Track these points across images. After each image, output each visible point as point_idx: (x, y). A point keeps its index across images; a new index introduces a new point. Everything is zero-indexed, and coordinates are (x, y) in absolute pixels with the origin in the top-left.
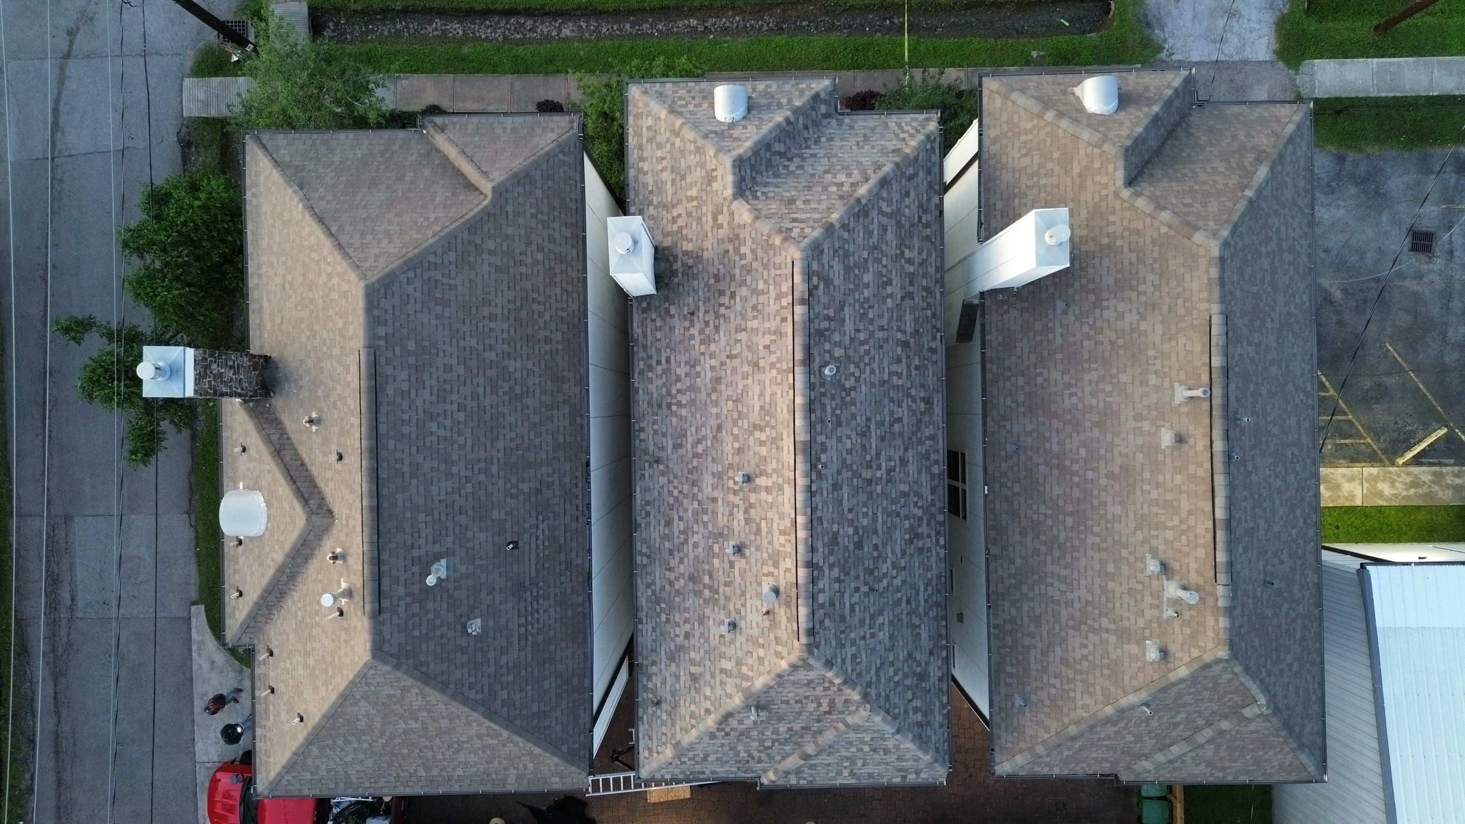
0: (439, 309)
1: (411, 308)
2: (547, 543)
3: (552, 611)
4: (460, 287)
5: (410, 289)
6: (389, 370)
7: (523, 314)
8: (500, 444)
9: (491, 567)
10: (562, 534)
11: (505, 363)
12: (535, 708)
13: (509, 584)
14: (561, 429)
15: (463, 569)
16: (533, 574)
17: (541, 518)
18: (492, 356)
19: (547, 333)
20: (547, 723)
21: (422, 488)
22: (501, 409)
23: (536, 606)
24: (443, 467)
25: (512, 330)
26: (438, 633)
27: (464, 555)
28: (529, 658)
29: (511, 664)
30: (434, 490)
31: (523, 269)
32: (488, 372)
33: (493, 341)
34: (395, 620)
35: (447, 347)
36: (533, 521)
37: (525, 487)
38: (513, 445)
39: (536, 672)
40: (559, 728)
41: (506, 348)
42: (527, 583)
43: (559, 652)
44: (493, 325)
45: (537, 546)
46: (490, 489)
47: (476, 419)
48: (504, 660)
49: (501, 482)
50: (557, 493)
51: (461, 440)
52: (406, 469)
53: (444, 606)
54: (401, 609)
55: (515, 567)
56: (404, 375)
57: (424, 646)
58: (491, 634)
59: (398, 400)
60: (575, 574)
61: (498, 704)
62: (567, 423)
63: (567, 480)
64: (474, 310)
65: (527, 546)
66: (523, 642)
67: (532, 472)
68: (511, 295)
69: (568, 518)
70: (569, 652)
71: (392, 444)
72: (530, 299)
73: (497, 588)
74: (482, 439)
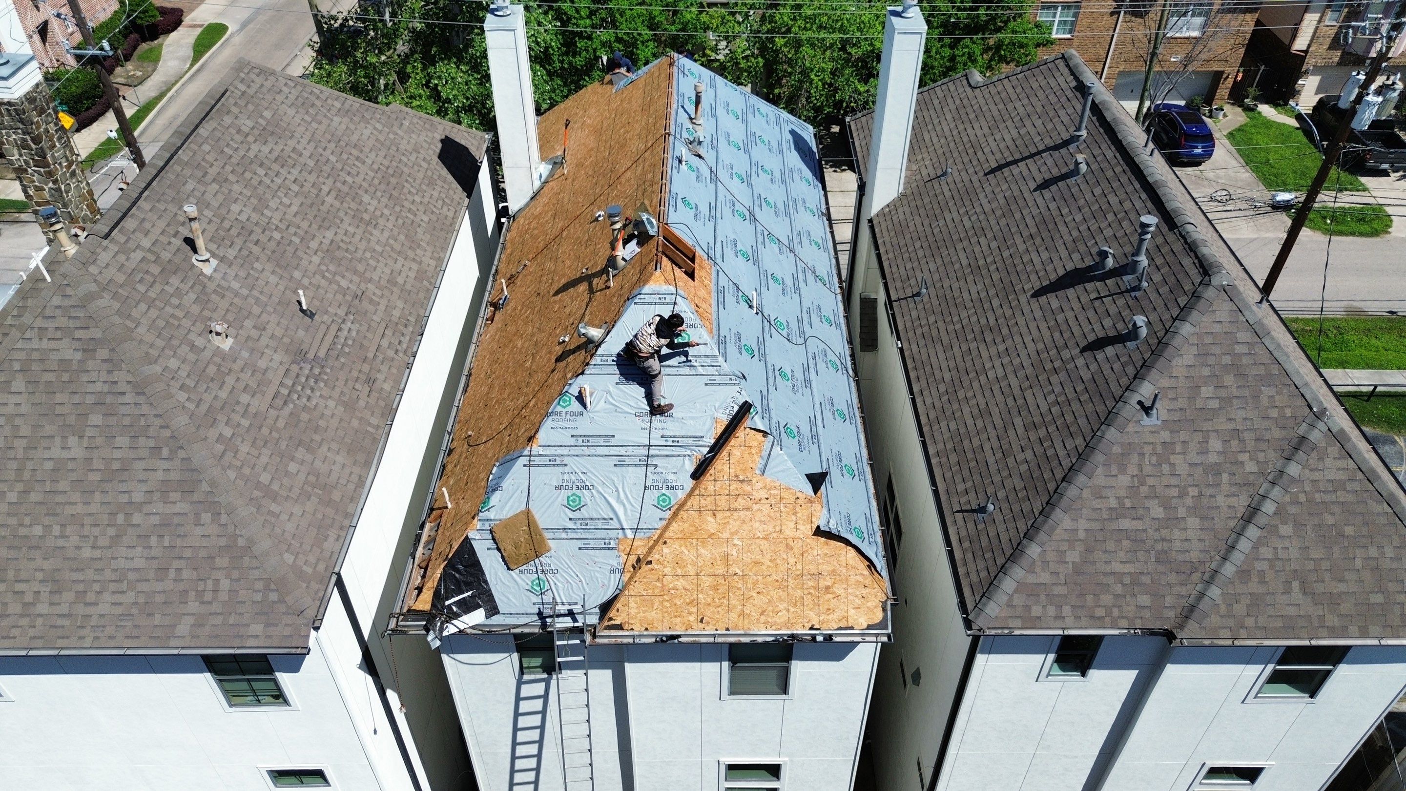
0: (309, 119)
1: (280, 98)
2: (350, 342)
3: (331, 404)
4: (335, 124)
5: (286, 90)
6: (235, 110)
7: (393, 181)
8: (329, 235)
9: (270, 309)
10: (373, 349)
11: (360, 192)
12: (265, 478)
13: (286, 340)
14: (403, 275)
15: (235, 285)
16: (322, 354)
17: (352, 317)
18: (349, 179)
19: (414, 208)
20: (274, 507)
21: (220, 197)
22: (341, 214)
23: (312, 382)
24: (254, 201)
25: (376, 181)
26: (169, 309)
27: (242, 274)
28: (281, 424)
29: (252, 410)
30: (235, 208)
31: (404, 159)
32: (339, 185)
33: (354, 172)
34: (122, 258)
35: (304, 142)
36: (341, 312)
37: (344, 283)
38: (341, 244)
39: (283, 445)
40: (290, 527)
41: (365, 185)
42: (310, 356)
43: (324, 448)
44: (356, 163)
45: (336, 336)
46: (300, 253)
47: (309, 202)
48: (245, 398)
49: (316, 259)
50: (380, 314)
51: (286, 201)
52: (213, 172)
53: (192, 296)
54: (138, 255)
55: (301, 333)
56: (250, 123)
57: (143, 307)
58: (240, 363)
59: (233, 131)
60: (374, 394)
61: (213, 434)
62: (412, 275)
63: (396, 313)
64: (342, 143)
65: (323, 328)
66: (279, 402)
67: (356, 279)
68: (386, 163)
69: (385, 343)
70: (340, 459)
71: (206, 148)
72: (404, 177)
73: (269, 332)
74: (309, 217)
